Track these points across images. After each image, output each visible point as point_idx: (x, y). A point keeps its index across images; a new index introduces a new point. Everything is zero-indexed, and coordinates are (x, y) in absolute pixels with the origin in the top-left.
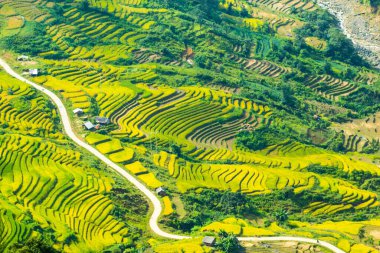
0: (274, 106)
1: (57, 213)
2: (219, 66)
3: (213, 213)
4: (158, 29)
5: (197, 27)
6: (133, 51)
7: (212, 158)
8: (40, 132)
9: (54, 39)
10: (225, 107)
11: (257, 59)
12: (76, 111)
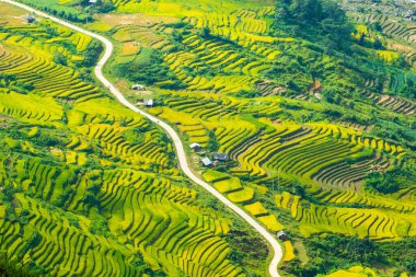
0: (408, 146)
1: (169, 255)
2: (349, 101)
3: (339, 260)
4: (284, 59)
5: (326, 59)
6: (256, 83)
7: (339, 201)
8: (154, 167)
9: (172, 67)
10: (354, 146)
11: (391, 95)
12: (192, 146)
